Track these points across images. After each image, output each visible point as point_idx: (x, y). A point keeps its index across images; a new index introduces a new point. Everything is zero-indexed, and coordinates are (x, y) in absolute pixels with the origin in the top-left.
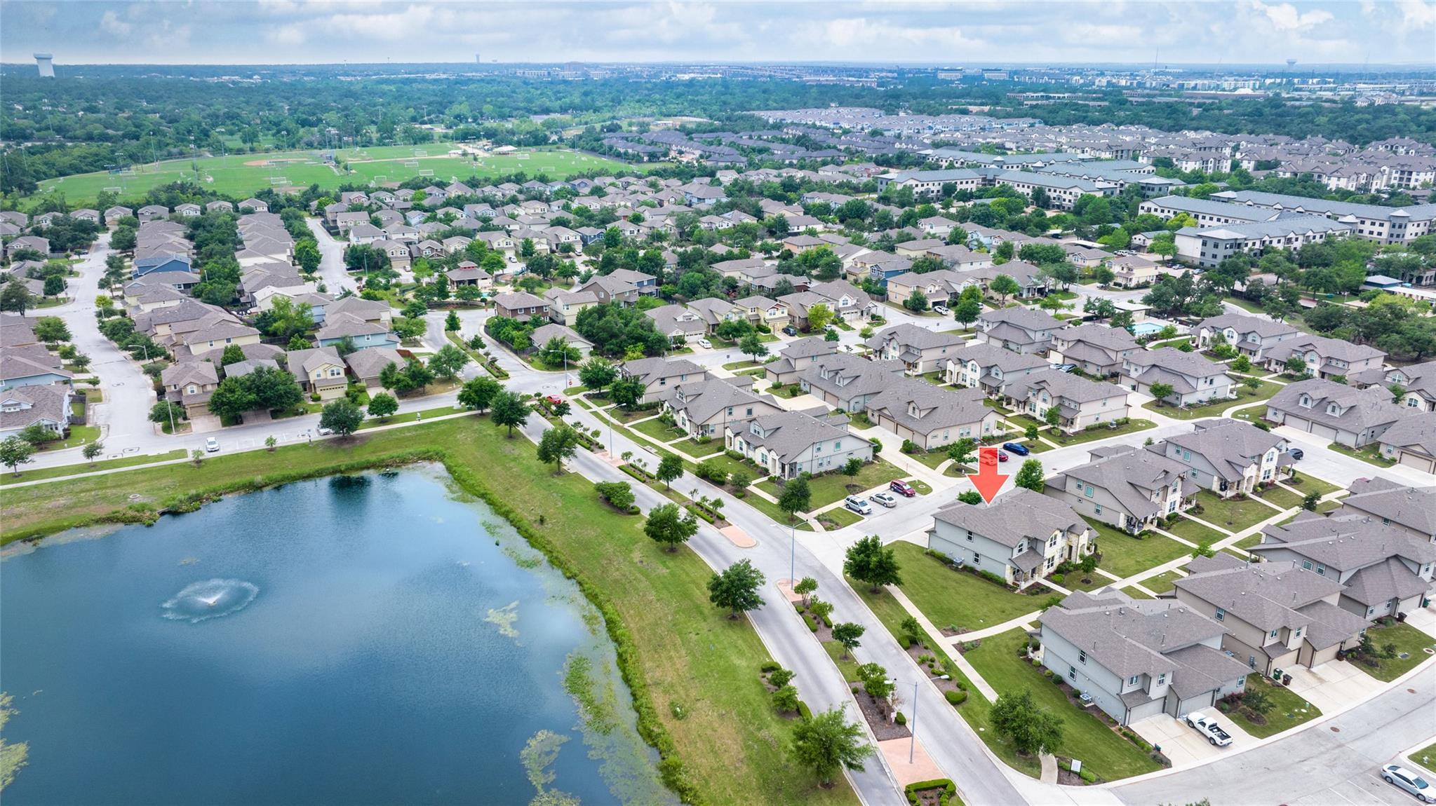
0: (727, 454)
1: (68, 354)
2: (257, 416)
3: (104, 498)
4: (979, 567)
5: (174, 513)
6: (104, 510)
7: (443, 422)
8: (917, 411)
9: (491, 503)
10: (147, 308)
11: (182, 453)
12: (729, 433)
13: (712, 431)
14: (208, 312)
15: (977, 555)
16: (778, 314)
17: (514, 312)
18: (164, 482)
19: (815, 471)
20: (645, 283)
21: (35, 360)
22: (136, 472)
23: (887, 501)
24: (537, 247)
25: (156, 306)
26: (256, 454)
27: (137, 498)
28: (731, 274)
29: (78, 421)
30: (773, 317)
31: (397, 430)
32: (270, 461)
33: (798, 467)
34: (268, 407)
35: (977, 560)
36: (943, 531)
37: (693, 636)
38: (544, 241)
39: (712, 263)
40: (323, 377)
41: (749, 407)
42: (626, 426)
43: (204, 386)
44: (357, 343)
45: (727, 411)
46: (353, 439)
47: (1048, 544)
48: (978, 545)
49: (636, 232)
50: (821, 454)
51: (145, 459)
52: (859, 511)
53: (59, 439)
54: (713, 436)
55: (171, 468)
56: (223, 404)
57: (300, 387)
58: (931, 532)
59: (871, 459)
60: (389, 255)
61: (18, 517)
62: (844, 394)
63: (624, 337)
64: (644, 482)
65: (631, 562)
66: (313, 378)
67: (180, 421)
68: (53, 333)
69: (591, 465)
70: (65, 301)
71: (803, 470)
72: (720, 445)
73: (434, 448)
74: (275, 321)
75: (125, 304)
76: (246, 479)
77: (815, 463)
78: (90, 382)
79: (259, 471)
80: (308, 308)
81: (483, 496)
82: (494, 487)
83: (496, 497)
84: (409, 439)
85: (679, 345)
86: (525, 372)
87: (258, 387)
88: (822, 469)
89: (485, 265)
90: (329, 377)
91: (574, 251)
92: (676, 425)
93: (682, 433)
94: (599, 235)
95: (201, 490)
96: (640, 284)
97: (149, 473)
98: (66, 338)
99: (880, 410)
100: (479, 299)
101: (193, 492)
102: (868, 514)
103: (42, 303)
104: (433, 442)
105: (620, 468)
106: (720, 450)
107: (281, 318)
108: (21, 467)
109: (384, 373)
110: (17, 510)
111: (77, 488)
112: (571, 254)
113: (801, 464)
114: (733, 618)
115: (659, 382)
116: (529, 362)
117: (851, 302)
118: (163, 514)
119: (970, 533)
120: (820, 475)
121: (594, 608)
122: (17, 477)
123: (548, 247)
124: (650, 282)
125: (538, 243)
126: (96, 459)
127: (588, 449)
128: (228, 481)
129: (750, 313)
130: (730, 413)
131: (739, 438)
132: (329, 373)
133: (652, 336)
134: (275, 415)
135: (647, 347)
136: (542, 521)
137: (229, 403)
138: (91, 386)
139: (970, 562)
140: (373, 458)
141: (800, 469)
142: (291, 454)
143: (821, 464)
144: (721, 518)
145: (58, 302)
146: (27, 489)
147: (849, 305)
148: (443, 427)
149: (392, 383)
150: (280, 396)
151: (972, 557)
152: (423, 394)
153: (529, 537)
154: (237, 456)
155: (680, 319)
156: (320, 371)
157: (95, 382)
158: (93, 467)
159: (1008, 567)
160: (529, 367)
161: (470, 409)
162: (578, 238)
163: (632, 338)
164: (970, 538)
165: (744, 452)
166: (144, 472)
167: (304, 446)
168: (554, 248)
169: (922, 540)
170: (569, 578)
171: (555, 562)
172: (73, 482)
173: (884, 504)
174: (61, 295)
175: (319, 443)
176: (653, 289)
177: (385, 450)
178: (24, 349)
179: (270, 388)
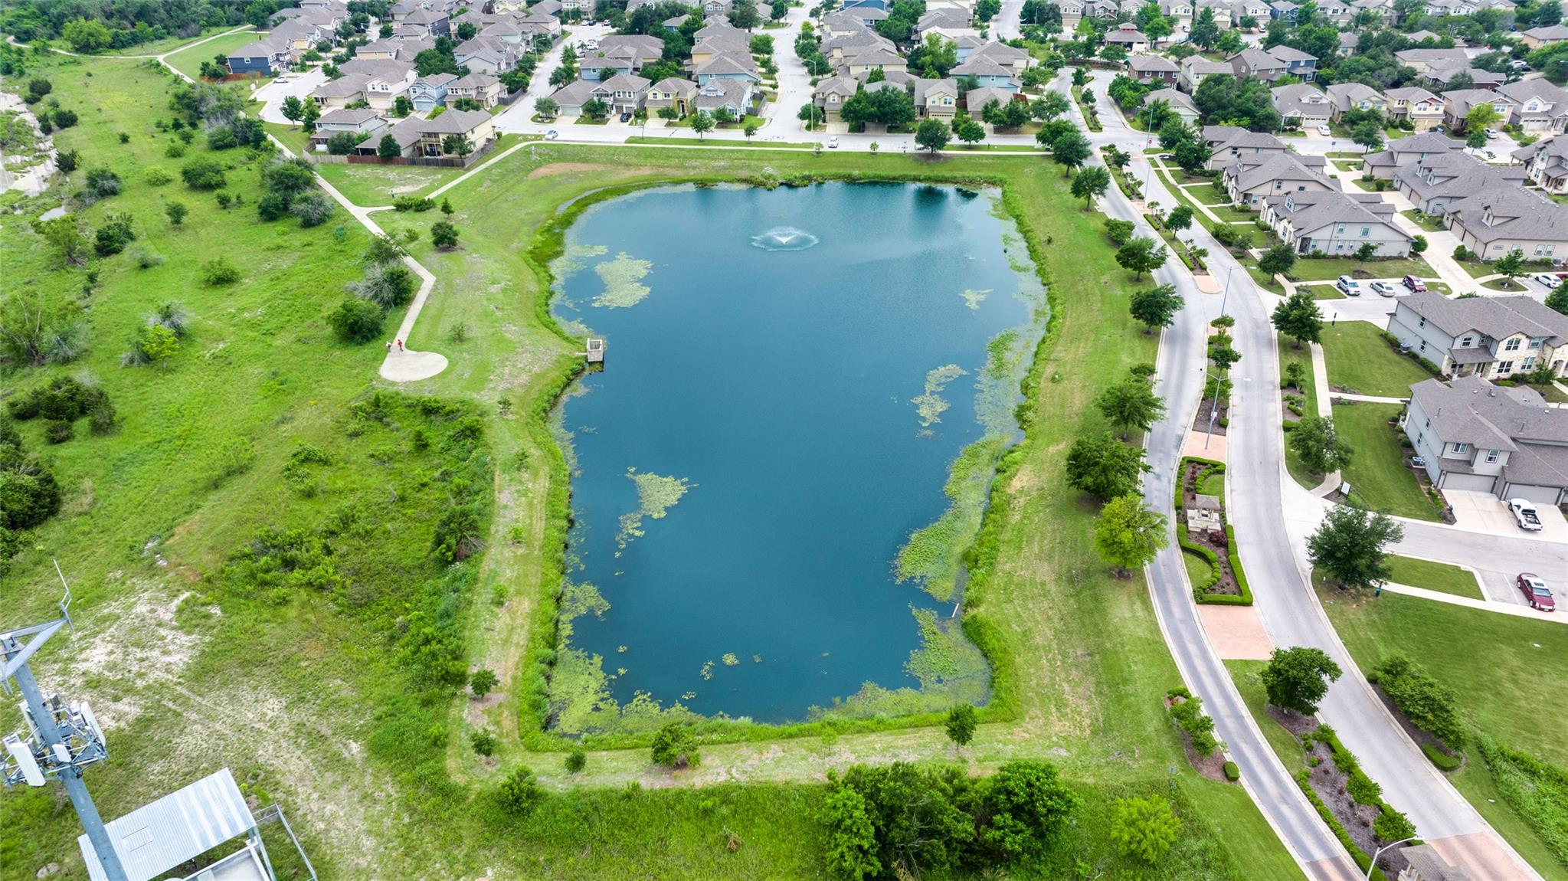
0: (1257, 225)
1: (765, 64)
2: (876, 129)
3: (749, 166)
4: (1422, 355)
5: (789, 185)
6: (745, 174)
7: (1019, 156)
8: (1491, 218)
9: (1020, 223)
10: (835, 35)
11: (811, 145)
12: (1265, 204)
13: (1255, 202)
14: (876, 41)
15: (1424, 342)
16: (1431, 110)
17: (1141, 74)
18: (790, 163)
19: (1332, 252)
20: (1302, 64)
21: (738, 61)
22: (774, 152)
23: (1384, 290)
24: (1217, 19)
25: (841, 33)
26: (861, 154)
27: (769, 170)
28: (1412, 65)
29: (752, 112)
30: (1422, 112)
31: (978, 156)
32: (869, 161)
33: (1312, 243)
34: (886, 122)
35: (1423, 348)
36: (1403, 316)
37: (1106, 337)
38: (1228, 12)
39: (1397, 50)
40: (936, 104)
41: (1302, 184)
42: (1180, 187)
43: (843, 97)
44: (981, 81)
45: (1276, 184)
46: (939, 156)
47: (1503, 345)
48: (1428, 334)
49: (1340, 12)
50: (1341, 236)
51: (785, 144)
52: (1347, 291)
53: (736, 122)
54: (1253, 207)
55: (798, 154)
56: (850, 112)
57: (917, 111)
58: (1392, 315)
59: (1406, 255)
60: (1062, 12)
61: (694, 168)
62: (1426, 194)
63: (1232, 109)
64: (1157, 230)
65: (1098, 282)
66: (929, 103)
67: (820, 123)
68: (763, 47)
69: (1121, 209)
70: (784, 25)
71: (1318, 248)
72: (1254, 215)
73: (1000, 175)
74: (925, 55)
75: (823, 31)
76: (846, 172)
77: (1334, 245)
78: (771, 86)
79: (859, 168)
80: (955, 47)
81: (1017, 217)
82: (1028, 211)
83: (1026, 220)
84: (984, 165)
85: (1293, 126)
86: (1123, 129)
87: (880, 102)
88: (1341, 253)
89: (1149, 30)
90: (942, 105)
91: (1257, 26)
92: (1227, 192)
93: (1228, 200)
94: (1293, 11)
95: (812, 173)
96: (1296, 64)
97: (782, 154)
98: (769, 52)
99: (1455, 213)
100: (1122, 61)
101: (807, 173)
102: (1354, 295)
103: (768, 25)
104: (1003, 171)
105: (1145, 216)
106: (1252, 219)
107: (931, 53)
108: (705, 135)
109: (986, 107)
110: (695, 164)
111: (734, 157)
112: (1253, 29)
113: (1316, 241)
114: (1148, 333)
115: (1230, 151)
116: (1131, 122)
117: (1542, 107)
118: (782, 184)
119: (1423, 319)
120: (1336, 257)
121: (1049, 307)
122: (701, 141)
123: (1229, 19)
124: (1308, 63)
125: (1220, 14)
126: (752, 138)
127: (1128, 196)
128: (834, 171)
129: (1396, 105)
130: (1279, 187)
131: (1272, 210)
132: (943, 101)
133: (1262, 112)
134: (892, 130)
135: (1254, 123)
136: (1050, 241)
137: (855, 112)
138: (771, 89)
139: (1417, 350)
140: (948, 175)
141: (1314, 246)
142: (888, 160)
143: (1341, 247)
144: (1203, 268)
145: (779, 25)
146: (704, 151)
147: (1538, 110)
148: (1017, 160)
149: (991, 118)
150: (896, 113)
151: (1420, 343)
152: (1017, 132)
153: (1033, 252)
154: (847, 154)
155: (1305, 100)
156: (936, 98)
157: (775, 87)
158: (749, 144)
159: (1447, 357)
160: (1128, 126)
161: (1048, 150)
162: (1268, 13)
163: (1240, 111)
164: (1422, 324)
165: (1272, 224)
166: (780, 153)
167: (899, 155)
168: (1238, 21)
169: (1383, 323)
170: (1045, 285)
171: (1041, 272)
172: (733, 151)
173: (1380, 292)
174: (782, 20)
175: (911, 155)
176: (1309, 71)
177: (961, 170)
178: (735, 54)
179: (889, 105)
